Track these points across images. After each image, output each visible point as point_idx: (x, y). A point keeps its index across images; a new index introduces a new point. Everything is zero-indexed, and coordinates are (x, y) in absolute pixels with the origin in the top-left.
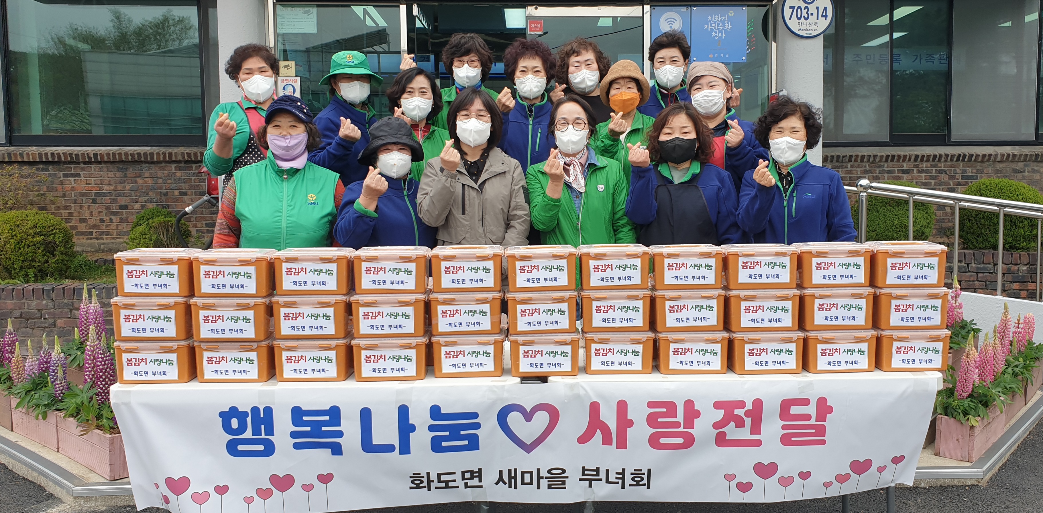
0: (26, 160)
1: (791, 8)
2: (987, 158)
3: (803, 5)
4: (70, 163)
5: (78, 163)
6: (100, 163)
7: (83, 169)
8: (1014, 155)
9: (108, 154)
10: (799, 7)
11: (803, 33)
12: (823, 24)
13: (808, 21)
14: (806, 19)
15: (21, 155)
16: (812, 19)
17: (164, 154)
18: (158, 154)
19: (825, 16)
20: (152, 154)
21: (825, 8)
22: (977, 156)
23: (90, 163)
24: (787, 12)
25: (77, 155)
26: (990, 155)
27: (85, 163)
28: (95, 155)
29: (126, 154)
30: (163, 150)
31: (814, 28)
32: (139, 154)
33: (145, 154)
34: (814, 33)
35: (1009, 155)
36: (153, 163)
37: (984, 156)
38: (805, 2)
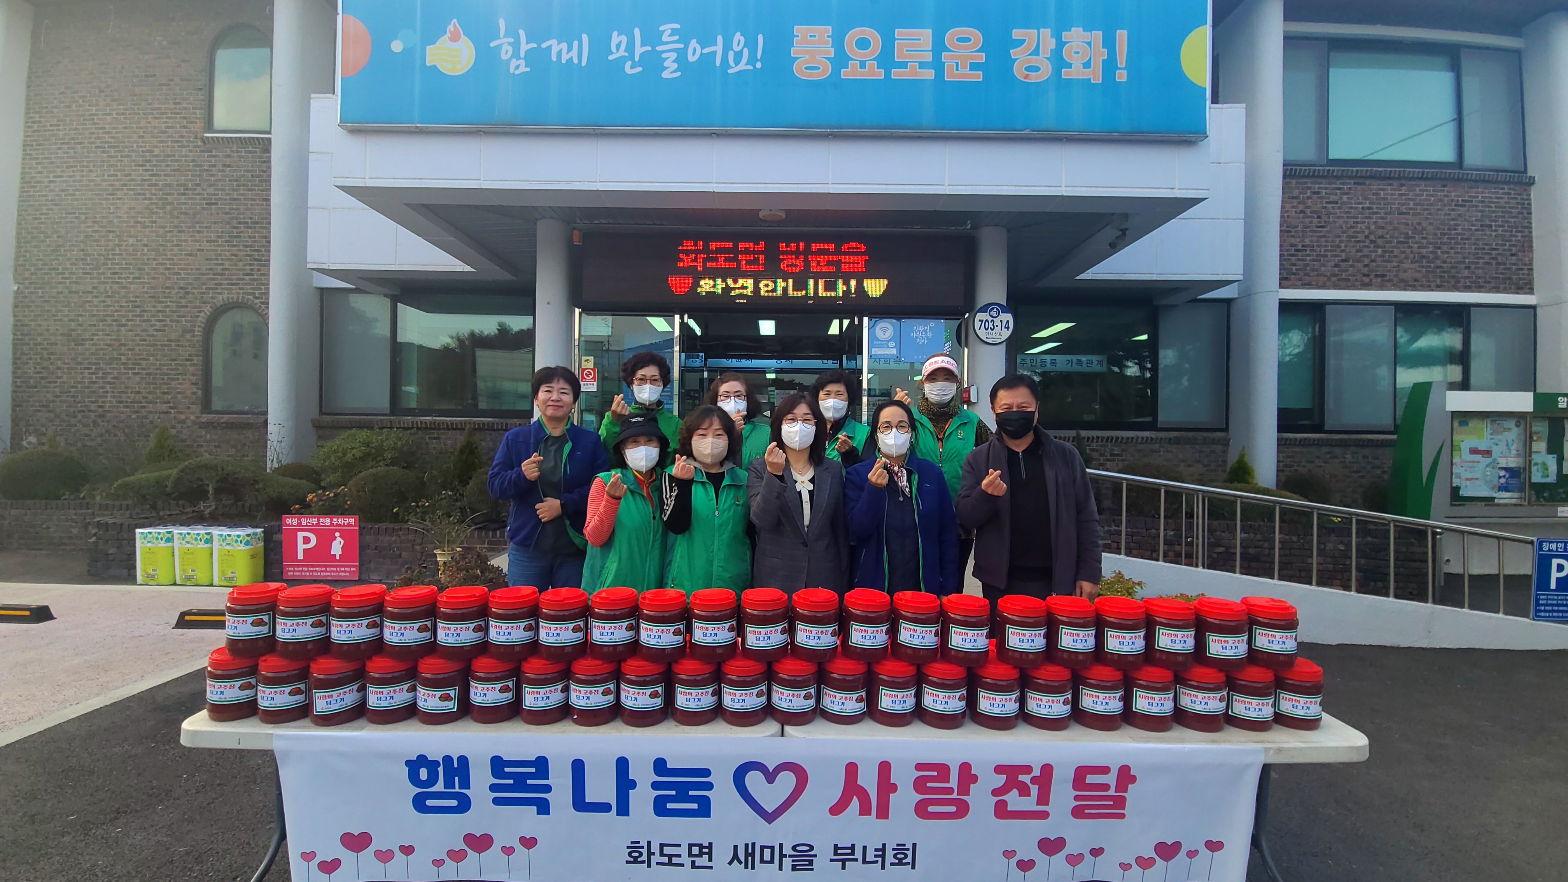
0: (402, 426)
2: (1130, 439)
4: (434, 429)
5: (440, 429)
6: (455, 429)
7: (443, 434)
8: (1152, 439)
9: (461, 423)
11: (990, 341)
15: (399, 422)
17: (502, 423)
18: (497, 424)
20: (493, 424)
22: (1122, 438)
23: (448, 429)
25: (439, 424)
26: (1133, 438)
27: (444, 429)
28: (452, 424)
29: (474, 423)
30: (502, 420)
31: (999, 337)
32: (484, 424)
33: (488, 424)
35: (1147, 438)
36: (494, 430)
37: (1128, 438)
38: (992, 316)
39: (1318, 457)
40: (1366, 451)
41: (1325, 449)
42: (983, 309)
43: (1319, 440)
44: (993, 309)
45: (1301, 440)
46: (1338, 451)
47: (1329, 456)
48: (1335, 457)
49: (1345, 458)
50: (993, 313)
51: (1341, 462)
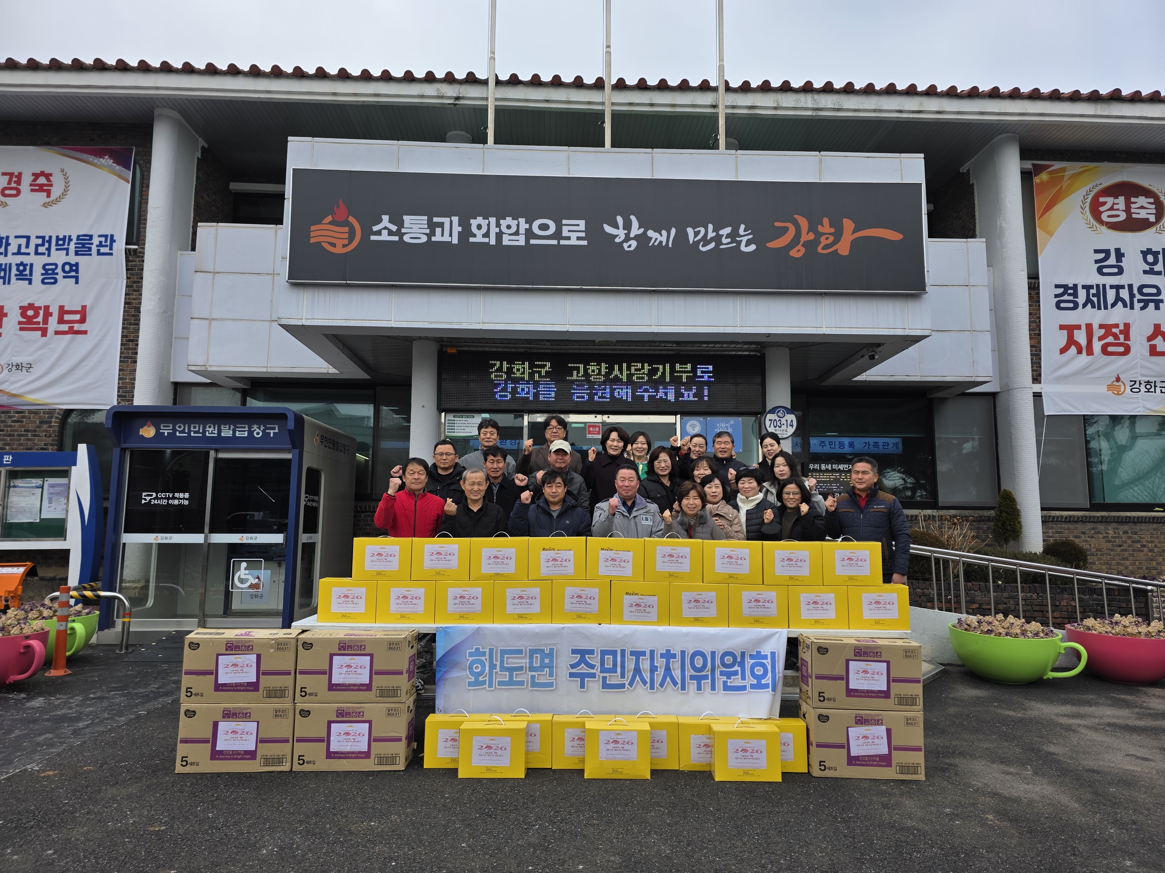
1: (770, 420)
2: (914, 518)
3: (778, 419)
10: (775, 420)
12: (791, 430)
13: (781, 428)
14: (780, 427)
16: (784, 427)
19: (792, 426)
21: (792, 421)
24: (768, 423)
31: (785, 433)
34: (785, 436)
35: (929, 516)
37: (912, 516)
38: (779, 417)
39: (1084, 533)
40: (1126, 527)
41: (1089, 526)
42: (773, 411)
43: (1082, 517)
44: (779, 411)
45: (1066, 517)
46: (1101, 527)
47: (1093, 532)
48: (1099, 533)
49: (1107, 533)
50: (779, 414)
51: (1104, 537)
